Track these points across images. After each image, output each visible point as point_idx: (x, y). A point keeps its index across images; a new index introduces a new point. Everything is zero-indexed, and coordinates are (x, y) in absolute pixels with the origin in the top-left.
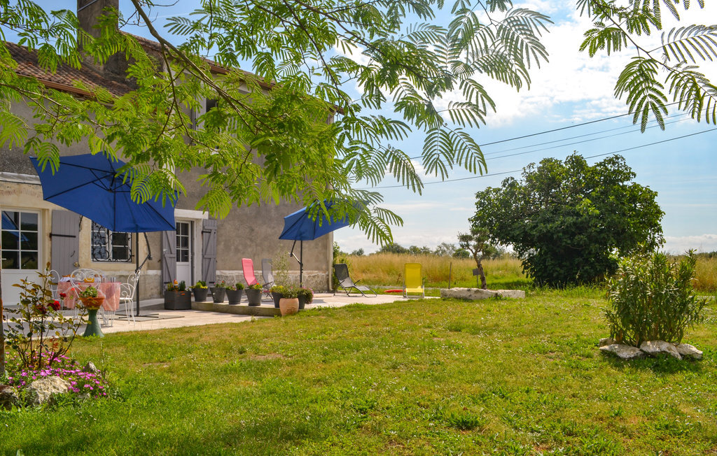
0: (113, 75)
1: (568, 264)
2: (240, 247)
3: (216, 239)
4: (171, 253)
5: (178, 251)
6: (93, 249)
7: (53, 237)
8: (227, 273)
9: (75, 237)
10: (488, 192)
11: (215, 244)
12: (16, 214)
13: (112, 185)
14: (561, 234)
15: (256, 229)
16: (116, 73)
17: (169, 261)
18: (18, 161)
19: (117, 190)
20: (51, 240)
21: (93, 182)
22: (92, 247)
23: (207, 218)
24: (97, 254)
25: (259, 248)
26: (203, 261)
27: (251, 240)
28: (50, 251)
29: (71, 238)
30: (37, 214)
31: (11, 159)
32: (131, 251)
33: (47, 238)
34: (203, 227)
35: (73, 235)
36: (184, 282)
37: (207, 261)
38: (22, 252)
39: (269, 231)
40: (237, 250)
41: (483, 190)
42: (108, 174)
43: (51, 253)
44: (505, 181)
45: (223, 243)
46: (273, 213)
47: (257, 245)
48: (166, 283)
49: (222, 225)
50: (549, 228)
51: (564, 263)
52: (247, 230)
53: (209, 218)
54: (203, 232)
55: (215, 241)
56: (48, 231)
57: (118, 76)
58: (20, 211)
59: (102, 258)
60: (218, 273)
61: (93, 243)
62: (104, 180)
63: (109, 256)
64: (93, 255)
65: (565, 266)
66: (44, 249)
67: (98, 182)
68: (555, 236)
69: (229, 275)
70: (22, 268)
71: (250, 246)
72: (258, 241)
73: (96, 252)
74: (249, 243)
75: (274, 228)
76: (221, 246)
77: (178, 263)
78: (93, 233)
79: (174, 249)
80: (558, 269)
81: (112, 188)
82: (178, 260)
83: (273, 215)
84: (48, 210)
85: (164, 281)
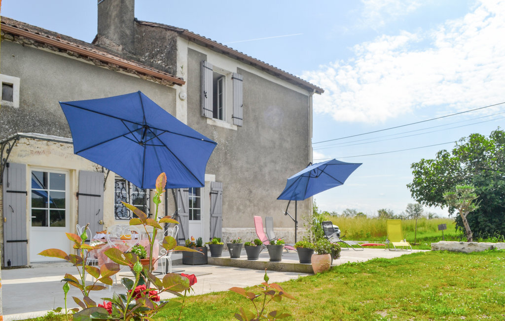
0: (130, 55)
1: (497, 220)
2: (241, 207)
3: (222, 199)
4: (185, 212)
5: (190, 211)
6: (116, 208)
7: (80, 196)
8: (231, 230)
9: (100, 196)
10: (423, 163)
11: (221, 204)
12: (45, 174)
13: (143, 138)
14: (493, 195)
15: (254, 191)
16: (133, 53)
17: (183, 219)
18: (48, 123)
19: (147, 143)
20: (78, 199)
21: (124, 135)
22: (115, 207)
23: (214, 180)
24: (119, 213)
25: (256, 208)
26: (211, 219)
27: (250, 201)
28: (77, 209)
29: (96, 197)
30: (65, 175)
31: (41, 121)
32: (149, 210)
33: (74, 197)
34: (211, 189)
35: (98, 194)
36: (201, 239)
37: (215, 219)
38: (51, 211)
39: (264, 193)
40: (238, 210)
41: (418, 161)
42: (140, 127)
43: (78, 211)
44: (438, 153)
45: (227, 203)
46: (267, 177)
47: (254, 206)
48: (180, 239)
49: (227, 187)
50: (483, 190)
51: (494, 220)
52: (247, 192)
53: (216, 181)
54: (211, 193)
55: (221, 202)
56: (75, 190)
57: (135, 56)
58: (49, 171)
59: (123, 217)
60: (223, 230)
61: (116, 203)
62: (136, 133)
63: (130, 215)
64: (116, 214)
65: (494, 222)
66: (71, 208)
67: (130, 136)
68: (488, 197)
69: (233, 232)
70: (50, 226)
71: (249, 206)
72: (256, 202)
73: (118, 211)
74: (248, 203)
75: (268, 190)
76: (226, 206)
77: (190, 221)
78: (116, 193)
79: (187, 209)
80: (490, 224)
81: (143, 141)
82: (190, 219)
83: (267, 179)
84: (75, 170)
85: (179, 238)
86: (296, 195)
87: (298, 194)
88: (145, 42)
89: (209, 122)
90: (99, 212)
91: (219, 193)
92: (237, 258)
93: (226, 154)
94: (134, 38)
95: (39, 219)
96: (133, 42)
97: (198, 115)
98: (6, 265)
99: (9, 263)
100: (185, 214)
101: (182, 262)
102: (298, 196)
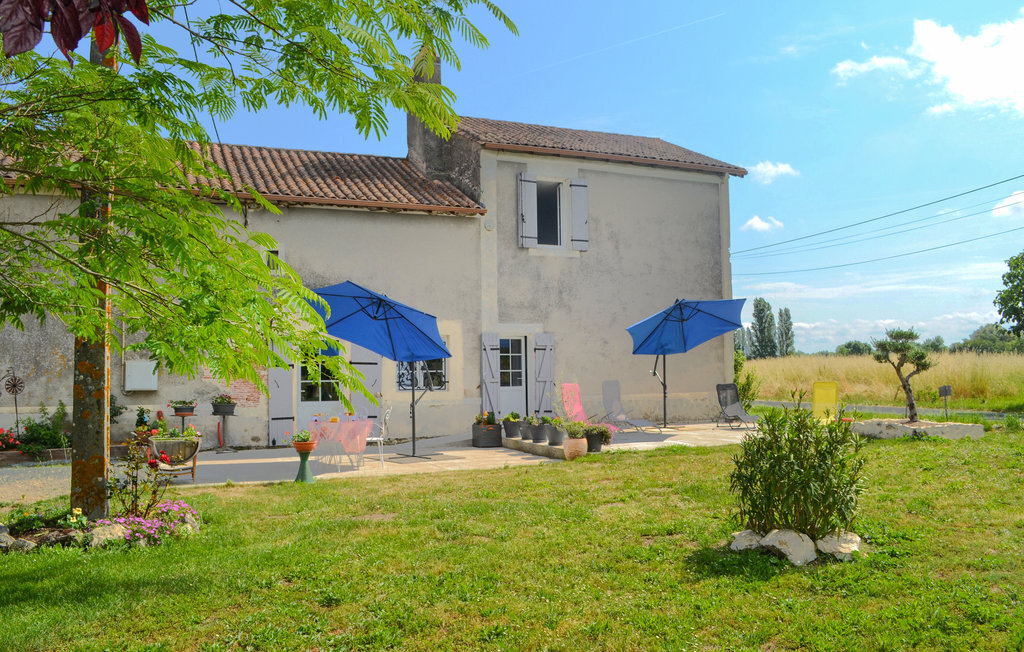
86: (662, 347)
87: (666, 345)
88: (455, 154)
89: (532, 252)
90: (376, 383)
91: (548, 349)
92: (556, 444)
93: (561, 292)
94: (441, 150)
95: (309, 393)
96: (440, 156)
97: (514, 246)
98: (271, 444)
99: (274, 442)
100: (493, 380)
101: (471, 443)
102: (667, 347)
